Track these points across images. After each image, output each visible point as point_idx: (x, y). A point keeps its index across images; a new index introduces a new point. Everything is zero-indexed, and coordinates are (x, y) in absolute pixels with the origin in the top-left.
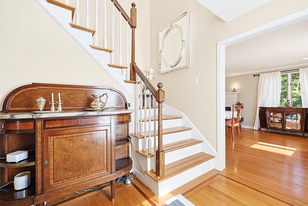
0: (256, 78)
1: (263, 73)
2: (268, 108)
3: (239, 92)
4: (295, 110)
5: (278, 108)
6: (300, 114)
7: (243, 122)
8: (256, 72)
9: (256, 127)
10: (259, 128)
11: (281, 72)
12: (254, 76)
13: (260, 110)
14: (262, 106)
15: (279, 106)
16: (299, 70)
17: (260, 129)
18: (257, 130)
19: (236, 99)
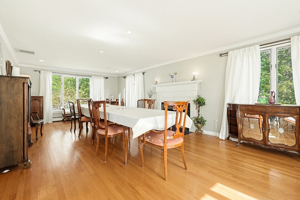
0: (223, 58)
1: (233, 50)
2: (241, 105)
3: (201, 81)
4: (286, 109)
5: (256, 106)
6: (296, 117)
7: (205, 126)
8: (223, 50)
9: (222, 135)
10: (227, 136)
11: (260, 46)
12: (221, 55)
13: (228, 108)
14: (231, 103)
15: (257, 103)
16: (291, 40)
17: (228, 138)
18: (224, 139)
19: (196, 91)
